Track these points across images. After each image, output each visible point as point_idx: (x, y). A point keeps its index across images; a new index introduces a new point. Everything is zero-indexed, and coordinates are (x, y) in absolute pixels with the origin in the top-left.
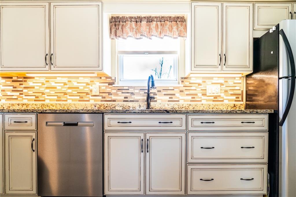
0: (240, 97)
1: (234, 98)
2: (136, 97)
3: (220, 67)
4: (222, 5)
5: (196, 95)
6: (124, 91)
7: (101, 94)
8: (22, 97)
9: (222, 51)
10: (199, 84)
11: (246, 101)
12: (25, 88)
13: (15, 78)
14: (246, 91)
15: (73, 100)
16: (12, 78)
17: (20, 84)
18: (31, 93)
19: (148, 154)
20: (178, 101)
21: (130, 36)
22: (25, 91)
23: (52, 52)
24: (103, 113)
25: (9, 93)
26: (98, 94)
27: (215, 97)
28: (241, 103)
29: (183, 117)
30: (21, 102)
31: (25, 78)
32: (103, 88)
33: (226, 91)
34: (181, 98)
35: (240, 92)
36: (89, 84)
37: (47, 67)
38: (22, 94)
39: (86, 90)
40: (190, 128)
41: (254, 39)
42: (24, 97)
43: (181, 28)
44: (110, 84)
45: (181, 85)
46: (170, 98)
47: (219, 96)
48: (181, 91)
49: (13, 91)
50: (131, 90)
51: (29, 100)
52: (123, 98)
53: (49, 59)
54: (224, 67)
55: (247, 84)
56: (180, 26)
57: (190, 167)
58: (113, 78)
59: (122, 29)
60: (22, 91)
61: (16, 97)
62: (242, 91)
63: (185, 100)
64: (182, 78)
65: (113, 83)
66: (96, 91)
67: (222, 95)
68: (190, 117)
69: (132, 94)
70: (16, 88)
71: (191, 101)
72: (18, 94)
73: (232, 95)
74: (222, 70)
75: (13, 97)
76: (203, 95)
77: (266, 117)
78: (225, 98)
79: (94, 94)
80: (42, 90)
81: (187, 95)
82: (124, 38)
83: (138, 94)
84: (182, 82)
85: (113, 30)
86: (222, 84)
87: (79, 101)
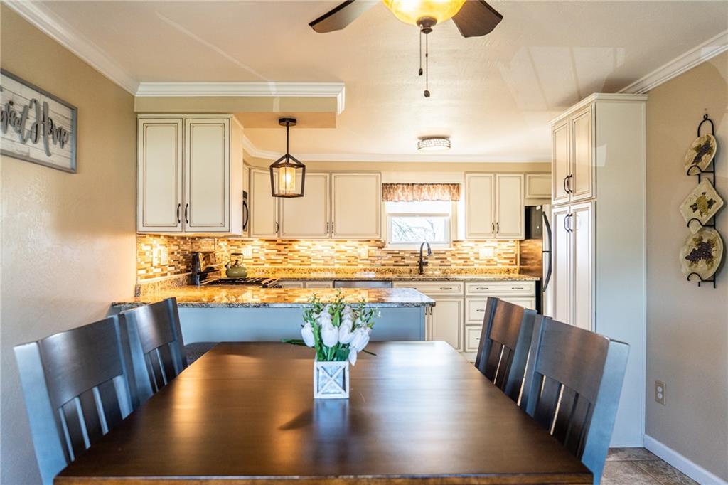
0: (514, 260)
1: (508, 261)
2: (407, 261)
3: (493, 235)
4: (495, 176)
5: (469, 258)
6: (394, 255)
7: (370, 258)
8: (287, 261)
9: (495, 221)
10: (472, 248)
11: (521, 265)
12: (290, 251)
13: (279, 242)
14: (520, 255)
15: (341, 264)
16: (276, 241)
17: (285, 248)
18: (296, 257)
19: (431, 316)
20: (450, 265)
21: (403, 201)
22: (290, 254)
23: (333, 221)
24: (391, 281)
25: (273, 257)
26: (367, 258)
27: (489, 261)
28: (515, 267)
29: (462, 284)
30: (286, 267)
31: (290, 241)
32: (371, 251)
33: (499, 255)
34: (453, 262)
35: (514, 256)
36: (357, 248)
37: (328, 234)
38: (287, 258)
39: (355, 254)
40: (467, 294)
41: (526, 207)
42: (289, 261)
43: (454, 192)
44: (379, 248)
45: (453, 248)
46: (442, 262)
47: (492, 260)
48: (453, 255)
49: (277, 255)
50: (401, 254)
51: (294, 264)
52: (393, 262)
53: (330, 228)
54: (497, 235)
55: (521, 247)
56: (452, 189)
57: (467, 328)
58: (383, 241)
59: (394, 192)
60: (286, 255)
61: (280, 261)
62: (516, 255)
63: (457, 265)
64: (454, 241)
65: (383, 247)
66: (364, 255)
67: (496, 259)
68: (467, 284)
69: (403, 258)
70: (280, 251)
71: (464, 265)
72: (282, 257)
73: (505, 258)
74: (495, 238)
75: (278, 261)
76: (476, 258)
77: (534, 284)
78: (499, 261)
79: (362, 258)
80: (308, 253)
81: (459, 258)
82: (395, 201)
83: (409, 258)
84: (454, 245)
85: (385, 194)
86: (495, 248)
87: (348, 265)
